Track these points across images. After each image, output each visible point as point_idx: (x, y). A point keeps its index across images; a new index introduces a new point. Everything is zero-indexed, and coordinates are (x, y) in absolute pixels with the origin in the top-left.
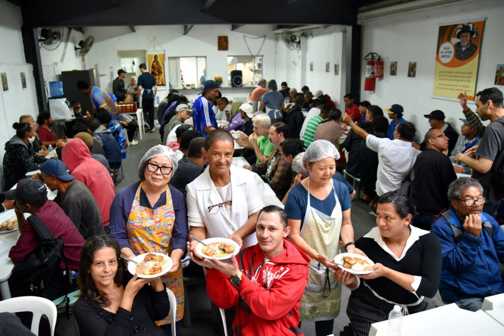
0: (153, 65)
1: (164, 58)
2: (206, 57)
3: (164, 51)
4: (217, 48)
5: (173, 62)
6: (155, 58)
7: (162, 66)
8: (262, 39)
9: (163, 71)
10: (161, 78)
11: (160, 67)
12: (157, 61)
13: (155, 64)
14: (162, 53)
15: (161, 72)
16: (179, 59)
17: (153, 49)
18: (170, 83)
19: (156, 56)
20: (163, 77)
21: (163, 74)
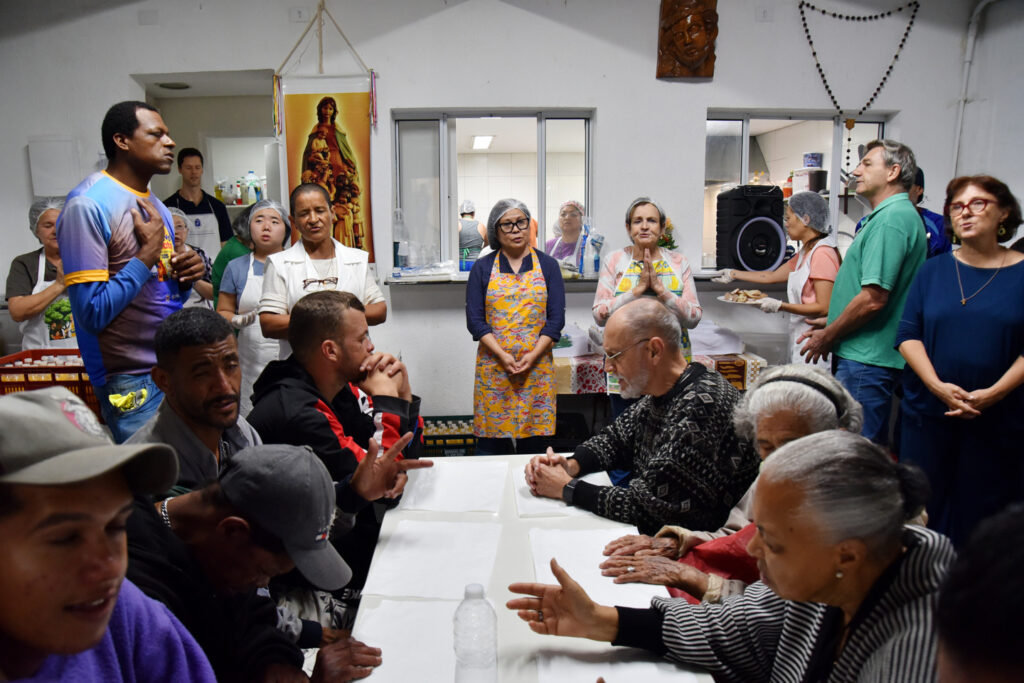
0: (309, 151)
1: (371, 114)
2: (587, 116)
3: (373, 76)
4: (652, 66)
5: (418, 142)
6: (322, 116)
7: (356, 158)
8: (896, 25)
9: (360, 184)
10: (349, 221)
11: (349, 164)
12: (333, 127)
13: (322, 144)
14: (361, 87)
15: (353, 190)
16: (452, 127)
17: (313, 70)
18: (396, 245)
19: (326, 105)
20: (361, 217)
21: (361, 199)
